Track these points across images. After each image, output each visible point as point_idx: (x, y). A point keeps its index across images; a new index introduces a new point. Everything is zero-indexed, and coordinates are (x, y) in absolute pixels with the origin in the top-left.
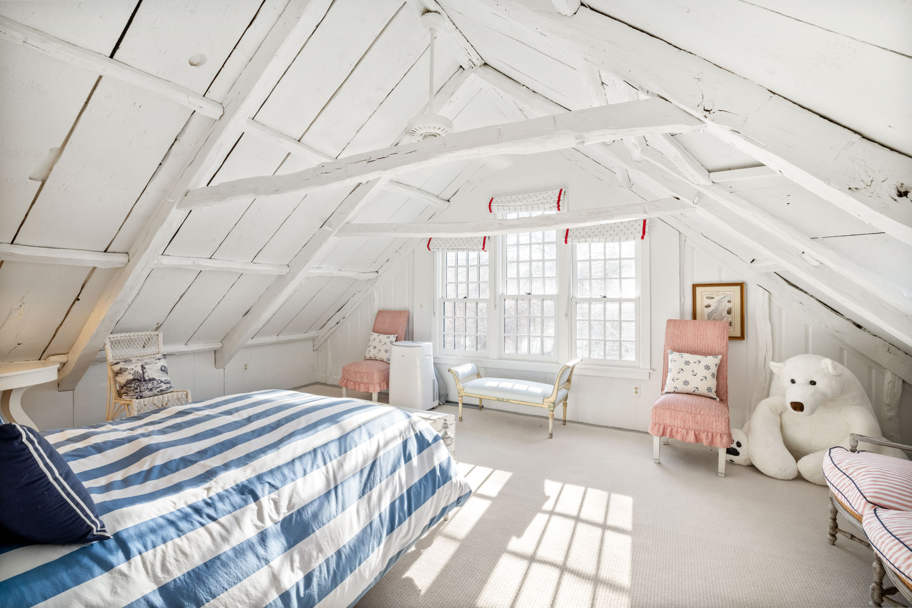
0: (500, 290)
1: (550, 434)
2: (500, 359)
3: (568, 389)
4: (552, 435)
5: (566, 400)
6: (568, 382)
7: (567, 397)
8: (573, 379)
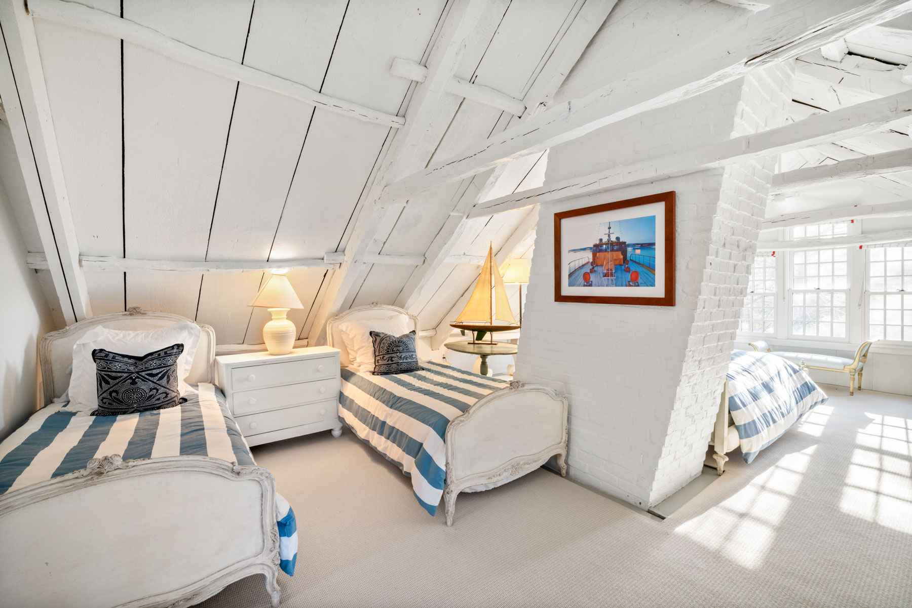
0: (788, 286)
1: (850, 392)
2: (788, 339)
3: (864, 362)
4: (853, 393)
5: (861, 371)
6: (864, 357)
7: (862, 368)
8: (869, 355)
